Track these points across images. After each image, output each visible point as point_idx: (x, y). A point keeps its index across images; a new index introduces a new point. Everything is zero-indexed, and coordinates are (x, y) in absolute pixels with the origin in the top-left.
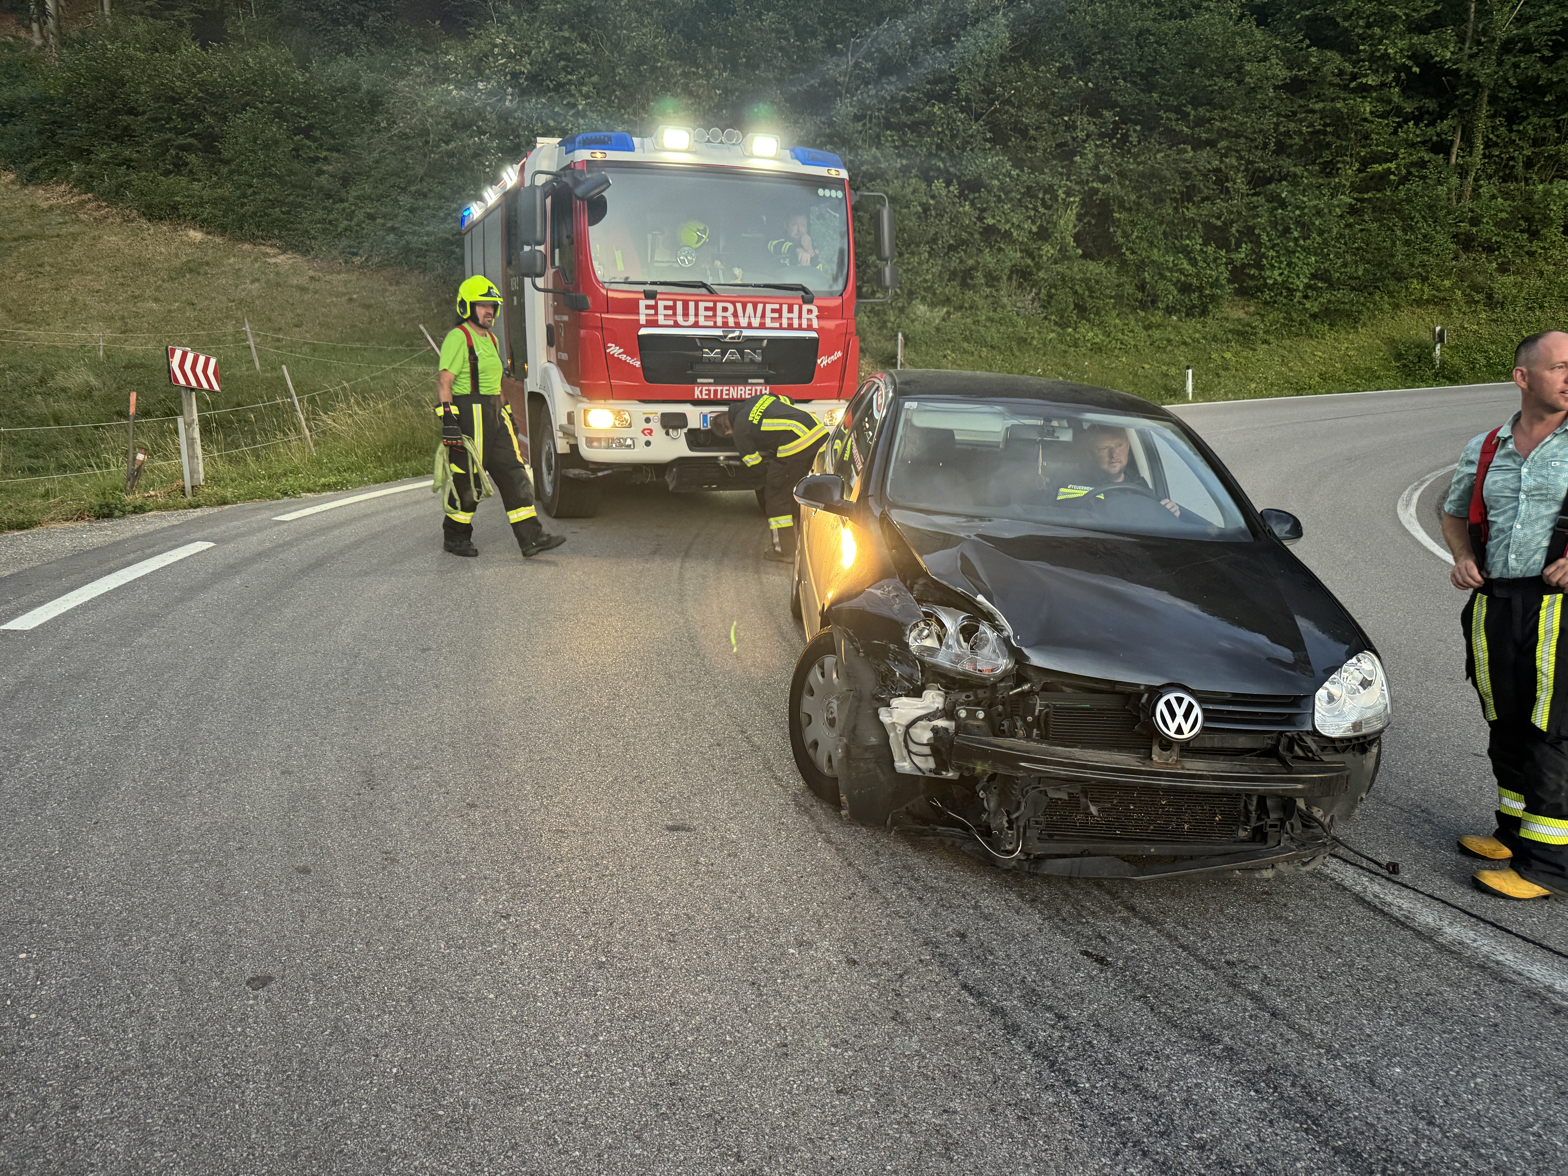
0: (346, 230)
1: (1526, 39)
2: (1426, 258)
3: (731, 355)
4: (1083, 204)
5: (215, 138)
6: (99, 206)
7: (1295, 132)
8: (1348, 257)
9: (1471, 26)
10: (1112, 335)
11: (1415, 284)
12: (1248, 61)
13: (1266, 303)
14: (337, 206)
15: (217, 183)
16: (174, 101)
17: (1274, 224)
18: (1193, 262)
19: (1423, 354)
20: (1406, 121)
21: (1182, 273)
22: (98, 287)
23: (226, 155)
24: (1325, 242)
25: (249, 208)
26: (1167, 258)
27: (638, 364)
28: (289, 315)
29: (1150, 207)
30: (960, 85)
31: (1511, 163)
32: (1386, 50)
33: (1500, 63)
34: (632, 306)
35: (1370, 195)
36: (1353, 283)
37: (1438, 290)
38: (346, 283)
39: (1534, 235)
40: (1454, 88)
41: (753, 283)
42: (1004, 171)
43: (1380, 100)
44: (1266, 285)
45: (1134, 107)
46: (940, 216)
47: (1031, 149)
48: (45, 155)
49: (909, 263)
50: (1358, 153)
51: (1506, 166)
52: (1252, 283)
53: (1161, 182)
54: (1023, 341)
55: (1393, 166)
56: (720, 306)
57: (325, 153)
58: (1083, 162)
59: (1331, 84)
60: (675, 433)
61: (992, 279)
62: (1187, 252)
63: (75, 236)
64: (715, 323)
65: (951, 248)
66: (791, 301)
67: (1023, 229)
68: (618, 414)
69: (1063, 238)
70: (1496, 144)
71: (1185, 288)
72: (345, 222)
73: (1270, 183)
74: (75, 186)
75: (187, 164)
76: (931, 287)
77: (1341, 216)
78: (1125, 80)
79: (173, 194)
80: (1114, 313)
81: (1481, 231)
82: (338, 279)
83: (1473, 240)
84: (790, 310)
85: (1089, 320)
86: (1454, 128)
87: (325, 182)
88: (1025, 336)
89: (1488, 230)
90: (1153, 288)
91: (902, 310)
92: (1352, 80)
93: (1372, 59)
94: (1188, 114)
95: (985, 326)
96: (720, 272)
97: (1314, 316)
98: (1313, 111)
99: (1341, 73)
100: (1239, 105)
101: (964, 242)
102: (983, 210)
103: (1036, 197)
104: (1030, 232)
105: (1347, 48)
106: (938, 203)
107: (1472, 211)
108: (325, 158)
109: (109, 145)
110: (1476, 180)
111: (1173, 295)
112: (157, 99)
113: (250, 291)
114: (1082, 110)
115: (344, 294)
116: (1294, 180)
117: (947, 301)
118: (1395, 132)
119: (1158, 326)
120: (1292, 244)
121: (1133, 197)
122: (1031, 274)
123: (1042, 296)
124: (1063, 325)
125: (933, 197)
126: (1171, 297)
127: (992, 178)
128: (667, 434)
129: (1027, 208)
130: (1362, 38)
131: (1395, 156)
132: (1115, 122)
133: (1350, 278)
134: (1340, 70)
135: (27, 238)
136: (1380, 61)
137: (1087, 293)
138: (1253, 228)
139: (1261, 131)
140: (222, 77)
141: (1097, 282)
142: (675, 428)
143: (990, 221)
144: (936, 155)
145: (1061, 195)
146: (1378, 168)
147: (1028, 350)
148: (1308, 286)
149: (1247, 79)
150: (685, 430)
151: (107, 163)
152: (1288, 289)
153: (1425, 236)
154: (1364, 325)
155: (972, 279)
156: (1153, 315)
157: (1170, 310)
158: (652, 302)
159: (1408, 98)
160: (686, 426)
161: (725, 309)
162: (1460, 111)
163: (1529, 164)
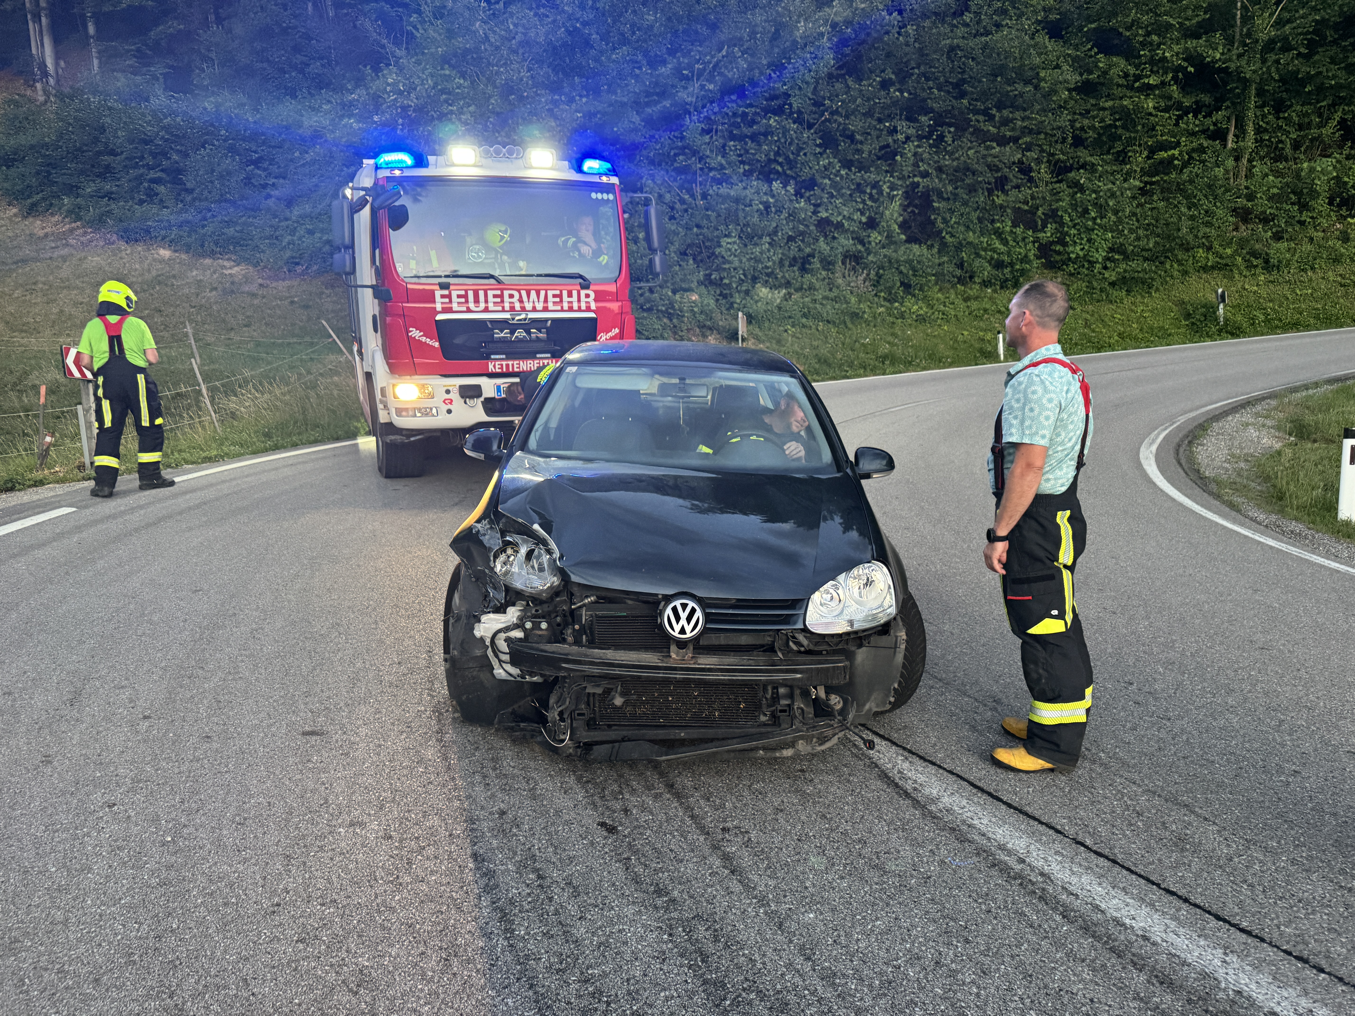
0: (289, 243)
1: (1285, 39)
2: (1208, 230)
3: (520, 333)
4: (907, 195)
5: (179, 171)
6: (86, 233)
7: (1089, 128)
8: (1140, 232)
9: (1238, 30)
10: (935, 308)
11: (1201, 253)
12: (1043, 69)
13: (1071, 275)
14: (282, 224)
15: (182, 209)
16: (146, 142)
17: (1074, 206)
18: (1005, 242)
19: (1209, 312)
20: (1186, 114)
21: (994, 252)
22: (81, 300)
23: (189, 185)
24: (1120, 221)
25: (209, 229)
26: (982, 239)
27: (437, 345)
28: (240, 317)
29: (965, 196)
30: (792, 100)
31: (1280, 146)
32: (1164, 53)
33: (1264, 61)
34: (429, 297)
35: (1157, 178)
36: (1146, 254)
37: (1221, 257)
38: (289, 288)
39: (1304, 207)
40: (1226, 84)
41: (535, 273)
42: (834, 171)
43: (1162, 97)
44: (1070, 259)
45: (950, 112)
46: (779, 212)
47: (858, 151)
48: (42, 191)
49: (752, 253)
50: (1146, 143)
51: (1276, 148)
52: (1058, 258)
53: (974, 174)
54: (855, 316)
55: (1176, 152)
56: (506, 293)
57: (274, 180)
58: (905, 161)
59: (1119, 85)
60: (472, 401)
61: (827, 264)
62: (999, 234)
63: (64, 259)
64: (503, 307)
65: (790, 239)
66: (570, 288)
67: (853, 220)
68: (423, 387)
69: (889, 226)
70: (1266, 130)
71: (999, 265)
72: (290, 237)
73: (1070, 171)
74: (66, 216)
75: (157, 194)
76: (772, 273)
77: (1134, 198)
78: (939, 90)
79: (147, 220)
80: (936, 288)
81: (1256, 205)
82: (282, 285)
83: (1250, 214)
84: (570, 295)
85: (914, 296)
86: (1229, 118)
87: (271, 204)
88: (857, 311)
89: (1262, 204)
90: (970, 265)
91: (747, 292)
92: (1135, 81)
93: (1152, 61)
94: (994, 116)
95: (821, 304)
96: (507, 265)
97: (1113, 284)
98: (1104, 109)
99: (1126, 75)
100: (1037, 107)
101: (802, 233)
102: (817, 205)
103: (865, 192)
104: (860, 222)
105: (1130, 54)
106: (776, 201)
107: (1247, 188)
108: (274, 185)
109: (94, 181)
110: (1250, 161)
111: (987, 271)
112: (131, 141)
113: (209, 298)
114: (901, 115)
115: (287, 298)
116: (1092, 168)
117: (788, 284)
118: (1177, 124)
119: (976, 298)
120: (1090, 223)
121: (950, 188)
122: (862, 258)
123: (872, 276)
124: (891, 301)
125: (773, 196)
126: (986, 273)
127: (824, 178)
128: (465, 402)
129: (856, 202)
130: (1143, 44)
131: (1178, 144)
132: (929, 126)
133: (1142, 250)
134: (1125, 73)
135: (24, 261)
136: (1159, 64)
137: (911, 272)
138: (1057, 210)
139: (1059, 128)
140: (183, 121)
141: (919, 262)
142: (471, 397)
143: (824, 215)
144: (775, 161)
145: (886, 189)
146: (1163, 154)
147: (860, 324)
148: (1107, 259)
149: (1043, 84)
150: (482, 399)
151: (92, 197)
152: (1089, 262)
153: (1207, 212)
154: (1157, 290)
155: (810, 264)
156: (971, 289)
157: (986, 284)
158: (446, 292)
159: (1188, 94)
160: (480, 395)
161: (511, 296)
162: (1233, 103)
163: (1296, 146)
